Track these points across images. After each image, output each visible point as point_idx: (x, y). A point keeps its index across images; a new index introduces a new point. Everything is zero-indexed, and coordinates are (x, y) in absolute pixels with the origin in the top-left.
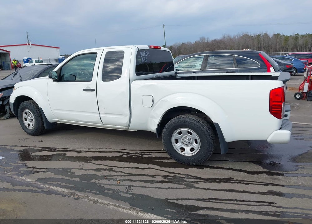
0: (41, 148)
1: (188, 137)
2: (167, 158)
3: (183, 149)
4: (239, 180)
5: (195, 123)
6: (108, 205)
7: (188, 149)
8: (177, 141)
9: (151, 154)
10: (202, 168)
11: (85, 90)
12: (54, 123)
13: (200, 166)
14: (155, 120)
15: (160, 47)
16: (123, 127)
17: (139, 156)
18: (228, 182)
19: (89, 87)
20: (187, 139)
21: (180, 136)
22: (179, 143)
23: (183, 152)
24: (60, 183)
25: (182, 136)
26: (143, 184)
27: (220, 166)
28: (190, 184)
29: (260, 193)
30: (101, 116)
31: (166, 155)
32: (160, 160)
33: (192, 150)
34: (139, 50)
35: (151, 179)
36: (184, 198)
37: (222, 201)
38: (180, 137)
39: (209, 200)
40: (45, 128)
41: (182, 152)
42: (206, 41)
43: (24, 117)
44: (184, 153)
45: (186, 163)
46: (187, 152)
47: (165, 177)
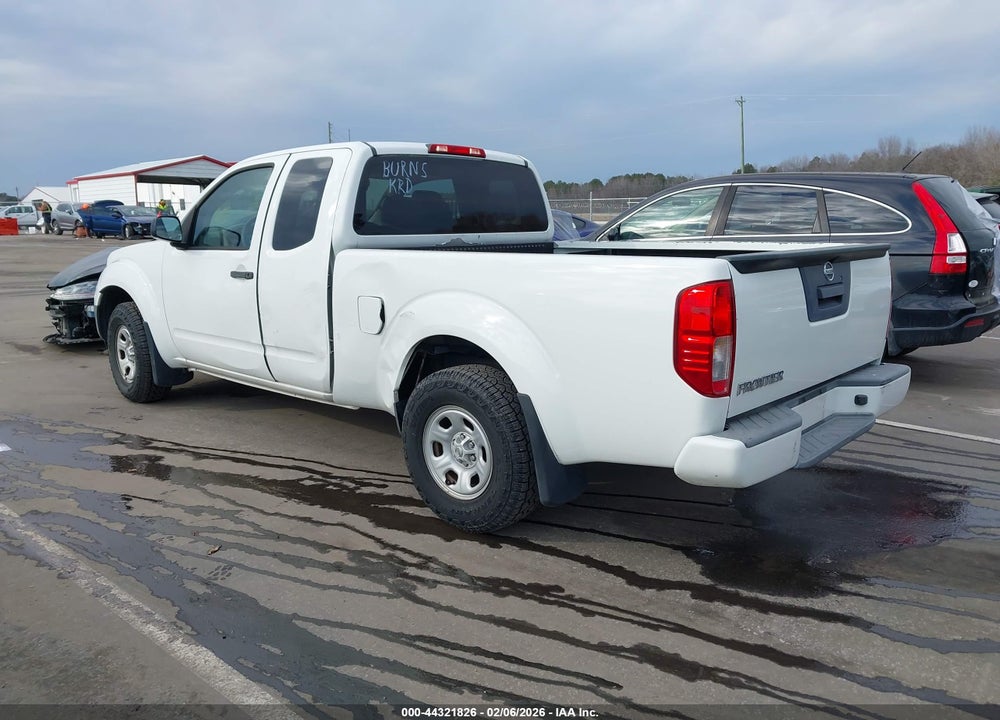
0: (118, 436)
1: (468, 438)
2: (408, 501)
3: (452, 476)
4: (577, 597)
5: (478, 391)
6: (124, 604)
7: (464, 477)
8: (438, 450)
9: (385, 486)
10: (493, 546)
11: (235, 275)
12: (181, 369)
13: (491, 536)
14: (389, 375)
15: (482, 151)
16: (318, 394)
17: (346, 487)
18: (535, 599)
19: (242, 266)
20: (463, 442)
21: (447, 433)
22: (443, 456)
23: (451, 486)
24: (66, 529)
25: (452, 434)
26: (274, 565)
27: (562, 546)
28: (407, 585)
29: (603, 648)
30: (267, 354)
31: (408, 491)
32: (393, 507)
33: (475, 480)
34: (375, 155)
35: (312, 553)
36: (348, 621)
37: (449, 651)
38: (446, 436)
39: (411, 640)
40: (155, 381)
41: (448, 483)
42: (902, 152)
43: (119, 348)
44: (452, 490)
45: (453, 522)
46: (462, 489)
47: (356, 555)
